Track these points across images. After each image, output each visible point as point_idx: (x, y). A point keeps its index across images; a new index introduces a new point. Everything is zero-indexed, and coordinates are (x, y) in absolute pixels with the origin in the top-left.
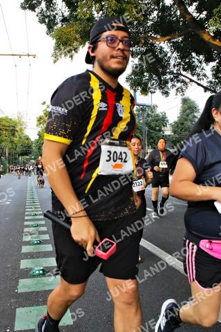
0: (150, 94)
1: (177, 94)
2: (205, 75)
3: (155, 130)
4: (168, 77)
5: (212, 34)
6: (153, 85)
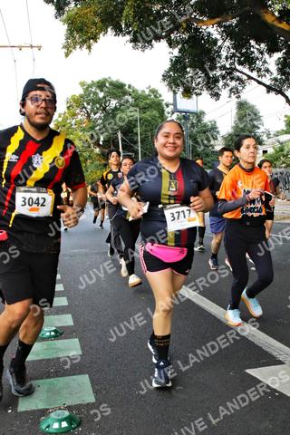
0: (194, 96)
1: (230, 96)
2: (267, 71)
4: (218, 73)
5: (276, 14)
6: (199, 84)
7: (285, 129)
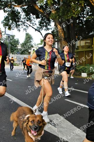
0: (12, 30)
2: (35, 24)
3: (14, 46)
4: (20, 23)
5: (39, 7)
6: (14, 26)
7: (40, 43)
